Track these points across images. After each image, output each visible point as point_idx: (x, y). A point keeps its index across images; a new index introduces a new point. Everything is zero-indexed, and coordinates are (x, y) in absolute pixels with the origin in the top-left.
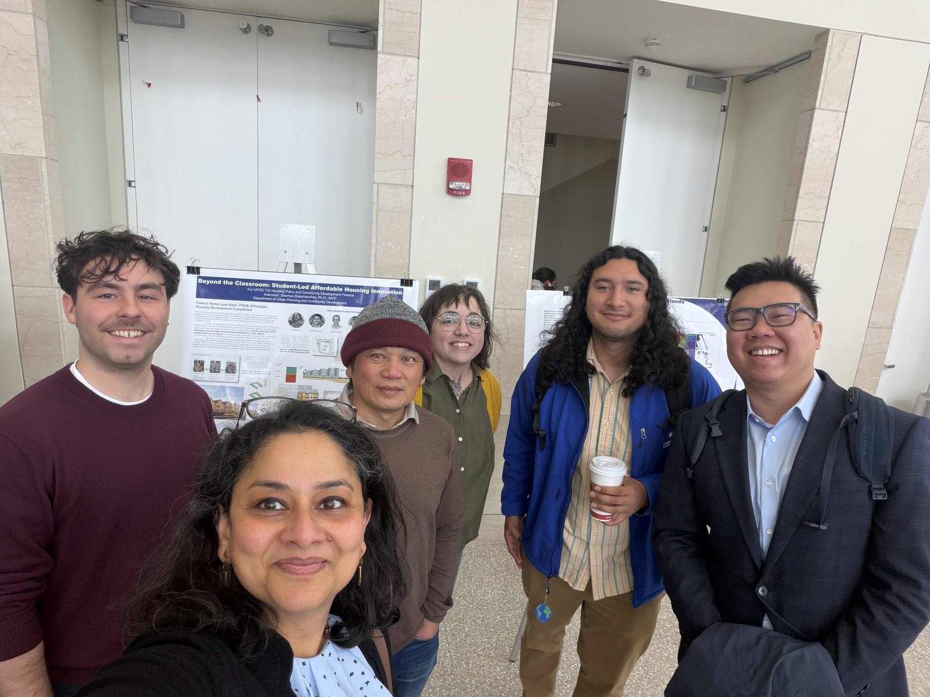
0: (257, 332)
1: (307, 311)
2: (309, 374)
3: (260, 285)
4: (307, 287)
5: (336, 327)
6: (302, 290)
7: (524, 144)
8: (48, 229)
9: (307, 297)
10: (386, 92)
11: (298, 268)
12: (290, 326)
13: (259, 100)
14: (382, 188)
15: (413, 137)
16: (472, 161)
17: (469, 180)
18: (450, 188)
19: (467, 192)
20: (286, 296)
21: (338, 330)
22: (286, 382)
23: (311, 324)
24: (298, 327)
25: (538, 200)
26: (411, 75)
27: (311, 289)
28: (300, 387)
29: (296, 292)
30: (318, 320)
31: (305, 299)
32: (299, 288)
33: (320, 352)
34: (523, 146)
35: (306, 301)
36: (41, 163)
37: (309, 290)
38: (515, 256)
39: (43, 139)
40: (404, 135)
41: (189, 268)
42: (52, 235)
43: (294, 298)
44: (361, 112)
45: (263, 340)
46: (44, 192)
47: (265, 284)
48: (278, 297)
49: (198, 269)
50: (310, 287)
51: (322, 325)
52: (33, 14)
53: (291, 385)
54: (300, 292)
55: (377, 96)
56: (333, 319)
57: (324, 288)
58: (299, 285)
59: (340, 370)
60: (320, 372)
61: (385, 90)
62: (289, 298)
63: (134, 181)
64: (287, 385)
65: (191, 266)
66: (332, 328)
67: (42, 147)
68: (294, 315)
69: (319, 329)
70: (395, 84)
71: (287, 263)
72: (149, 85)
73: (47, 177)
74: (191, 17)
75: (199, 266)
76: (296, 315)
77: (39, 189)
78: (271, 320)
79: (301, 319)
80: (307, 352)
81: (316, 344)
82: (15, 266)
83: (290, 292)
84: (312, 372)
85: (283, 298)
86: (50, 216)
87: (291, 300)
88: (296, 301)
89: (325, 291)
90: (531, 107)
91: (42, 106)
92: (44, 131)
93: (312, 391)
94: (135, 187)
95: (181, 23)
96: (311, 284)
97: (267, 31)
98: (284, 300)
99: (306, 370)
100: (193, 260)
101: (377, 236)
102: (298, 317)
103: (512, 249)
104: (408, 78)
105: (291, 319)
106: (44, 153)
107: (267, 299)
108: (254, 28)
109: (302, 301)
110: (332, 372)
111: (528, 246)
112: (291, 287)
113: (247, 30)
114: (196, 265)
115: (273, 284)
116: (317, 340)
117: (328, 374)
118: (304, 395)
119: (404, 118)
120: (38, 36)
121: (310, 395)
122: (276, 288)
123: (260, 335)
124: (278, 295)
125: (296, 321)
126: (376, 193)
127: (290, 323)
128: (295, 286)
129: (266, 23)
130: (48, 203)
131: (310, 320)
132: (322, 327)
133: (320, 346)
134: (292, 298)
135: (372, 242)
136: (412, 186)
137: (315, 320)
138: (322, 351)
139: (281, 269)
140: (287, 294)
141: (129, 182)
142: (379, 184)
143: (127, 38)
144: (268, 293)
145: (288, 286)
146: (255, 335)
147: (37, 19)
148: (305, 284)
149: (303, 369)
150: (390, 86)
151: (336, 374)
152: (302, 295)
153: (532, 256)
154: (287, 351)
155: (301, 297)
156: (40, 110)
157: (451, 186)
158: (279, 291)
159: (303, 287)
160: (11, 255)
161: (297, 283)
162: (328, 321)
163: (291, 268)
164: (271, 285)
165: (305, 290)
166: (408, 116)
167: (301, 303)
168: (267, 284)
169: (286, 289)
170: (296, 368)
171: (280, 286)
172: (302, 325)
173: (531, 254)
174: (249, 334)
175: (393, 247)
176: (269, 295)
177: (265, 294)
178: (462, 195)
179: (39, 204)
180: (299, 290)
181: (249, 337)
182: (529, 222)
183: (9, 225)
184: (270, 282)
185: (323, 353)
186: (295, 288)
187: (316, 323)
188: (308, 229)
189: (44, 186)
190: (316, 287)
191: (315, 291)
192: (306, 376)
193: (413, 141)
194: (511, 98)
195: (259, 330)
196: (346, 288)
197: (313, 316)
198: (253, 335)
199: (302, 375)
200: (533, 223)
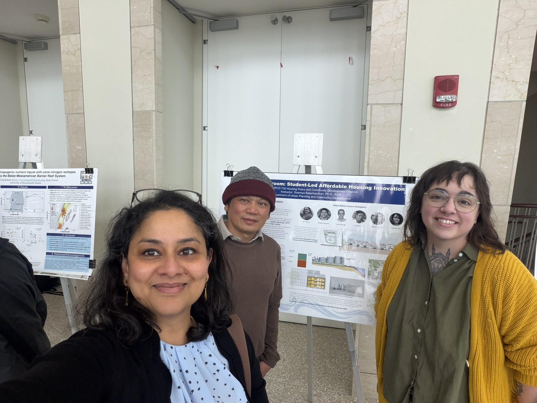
0: (274, 223)
1: (315, 205)
2: (317, 261)
3: (278, 184)
4: (316, 185)
5: (341, 220)
6: (311, 188)
7: (511, 54)
8: (154, 154)
9: (316, 194)
10: (379, 30)
11: (308, 169)
12: (302, 219)
13: (281, 66)
14: (374, 107)
15: (403, 63)
16: (458, 76)
17: (456, 94)
18: (437, 102)
19: (453, 104)
20: (298, 193)
21: (343, 223)
22: (298, 266)
23: (319, 217)
24: (308, 219)
25: (524, 104)
26: (401, 13)
27: (319, 187)
28: (310, 272)
29: (307, 190)
30: (325, 214)
31: (314, 195)
32: (309, 186)
33: (327, 242)
34: (511, 56)
35: (314, 197)
36: (152, 113)
37: (318, 188)
38: (499, 157)
39: (154, 99)
40: (394, 63)
41: (225, 172)
42: (155, 158)
43: (305, 195)
44: (352, 64)
45: (279, 230)
46: (153, 132)
47: (282, 184)
48: (291, 194)
49: (232, 172)
50: (318, 185)
51: (329, 218)
52: (154, 25)
53: (302, 270)
54: (310, 190)
55: (372, 35)
56: (339, 213)
57: (331, 186)
58: (309, 184)
59: (345, 259)
60: (327, 259)
61: (378, 29)
62: (301, 194)
63: (207, 127)
64: (298, 269)
65: (227, 170)
66: (337, 221)
67: (153, 104)
68: (305, 209)
69: (326, 221)
70: (387, 23)
71: (300, 165)
72: (218, 67)
73: (155, 122)
74: (242, 21)
75: (232, 170)
76: (307, 209)
77: (151, 130)
78: (286, 213)
79: (311, 212)
80: (316, 241)
81: (324, 234)
82: (136, 177)
83: (302, 189)
84: (319, 259)
85: (296, 194)
86: (155, 146)
87: (303, 197)
88: (307, 197)
89: (332, 189)
90: (520, 20)
91: (155, 80)
92: (156, 95)
93: (320, 276)
94: (207, 130)
95: (236, 25)
96: (319, 183)
97: (288, 20)
98: (296, 196)
99: (314, 257)
100: (228, 165)
101: (370, 146)
102: (308, 210)
103: (495, 151)
104: (398, 16)
105: (302, 213)
106: (154, 108)
107: (283, 195)
108: (280, 19)
109: (312, 197)
110: (338, 261)
111: (513, 147)
112: (303, 185)
113: (275, 22)
114: (230, 170)
115: (288, 183)
116: (324, 231)
117: (334, 262)
118: (313, 279)
119: (395, 49)
120: (156, 38)
121: (318, 280)
122: (290, 187)
123: (277, 225)
124: (292, 192)
125: (306, 214)
126: (370, 113)
127: (302, 215)
128: (305, 184)
129: (288, 15)
130: (154, 138)
131: (318, 213)
132: (329, 219)
133: (327, 237)
134: (303, 195)
135: (366, 152)
136: (402, 104)
137: (322, 214)
138: (329, 241)
139: (295, 170)
140: (299, 191)
141: (204, 127)
142: (372, 105)
143: (207, 42)
144: (284, 190)
145: (300, 185)
146: (273, 225)
147: (156, 28)
148: (314, 183)
149: (313, 256)
150: (382, 25)
151: (341, 263)
152: (311, 192)
153: (517, 156)
154: (299, 240)
155: (311, 193)
156: (154, 82)
157: (438, 100)
158: (293, 189)
159: (312, 185)
160: (135, 171)
161: (307, 182)
162: (334, 215)
163: (303, 170)
164: (286, 184)
165: (314, 188)
166: (399, 47)
167: (311, 199)
168: (283, 184)
169: (299, 187)
170: (306, 255)
171: (294, 185)
172: (311, 217)
173: (516, 155)
174: (268, 225)
175: (383, 155)
176: (285, 192)
177: (282, 192)
178: (449, 107)
179: (150, 139)
180: (309, 188)
181: (268, 227)
182: (515, 125)
183: (136, 153)
184: (286, 182)
185: (330, 243)
186: (305, 186)
187: (323, 216)
188: (317, 137)
189: (153, 128)
190: (324, 185)
191: (322, 188)
192: (314, 262)
193: (403, 66)
194: (498, 16)
195: (277, 221)
196: (350, 185)
197: (321, 210)
198: (271, 225)
199: (311, 261)
200: (518, 126)
